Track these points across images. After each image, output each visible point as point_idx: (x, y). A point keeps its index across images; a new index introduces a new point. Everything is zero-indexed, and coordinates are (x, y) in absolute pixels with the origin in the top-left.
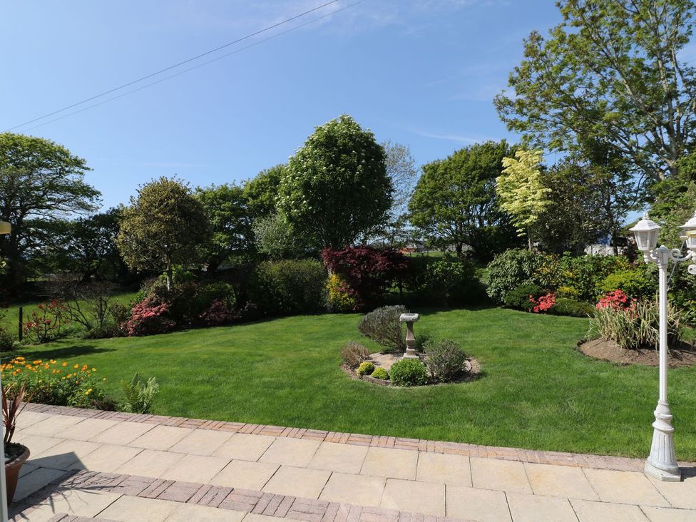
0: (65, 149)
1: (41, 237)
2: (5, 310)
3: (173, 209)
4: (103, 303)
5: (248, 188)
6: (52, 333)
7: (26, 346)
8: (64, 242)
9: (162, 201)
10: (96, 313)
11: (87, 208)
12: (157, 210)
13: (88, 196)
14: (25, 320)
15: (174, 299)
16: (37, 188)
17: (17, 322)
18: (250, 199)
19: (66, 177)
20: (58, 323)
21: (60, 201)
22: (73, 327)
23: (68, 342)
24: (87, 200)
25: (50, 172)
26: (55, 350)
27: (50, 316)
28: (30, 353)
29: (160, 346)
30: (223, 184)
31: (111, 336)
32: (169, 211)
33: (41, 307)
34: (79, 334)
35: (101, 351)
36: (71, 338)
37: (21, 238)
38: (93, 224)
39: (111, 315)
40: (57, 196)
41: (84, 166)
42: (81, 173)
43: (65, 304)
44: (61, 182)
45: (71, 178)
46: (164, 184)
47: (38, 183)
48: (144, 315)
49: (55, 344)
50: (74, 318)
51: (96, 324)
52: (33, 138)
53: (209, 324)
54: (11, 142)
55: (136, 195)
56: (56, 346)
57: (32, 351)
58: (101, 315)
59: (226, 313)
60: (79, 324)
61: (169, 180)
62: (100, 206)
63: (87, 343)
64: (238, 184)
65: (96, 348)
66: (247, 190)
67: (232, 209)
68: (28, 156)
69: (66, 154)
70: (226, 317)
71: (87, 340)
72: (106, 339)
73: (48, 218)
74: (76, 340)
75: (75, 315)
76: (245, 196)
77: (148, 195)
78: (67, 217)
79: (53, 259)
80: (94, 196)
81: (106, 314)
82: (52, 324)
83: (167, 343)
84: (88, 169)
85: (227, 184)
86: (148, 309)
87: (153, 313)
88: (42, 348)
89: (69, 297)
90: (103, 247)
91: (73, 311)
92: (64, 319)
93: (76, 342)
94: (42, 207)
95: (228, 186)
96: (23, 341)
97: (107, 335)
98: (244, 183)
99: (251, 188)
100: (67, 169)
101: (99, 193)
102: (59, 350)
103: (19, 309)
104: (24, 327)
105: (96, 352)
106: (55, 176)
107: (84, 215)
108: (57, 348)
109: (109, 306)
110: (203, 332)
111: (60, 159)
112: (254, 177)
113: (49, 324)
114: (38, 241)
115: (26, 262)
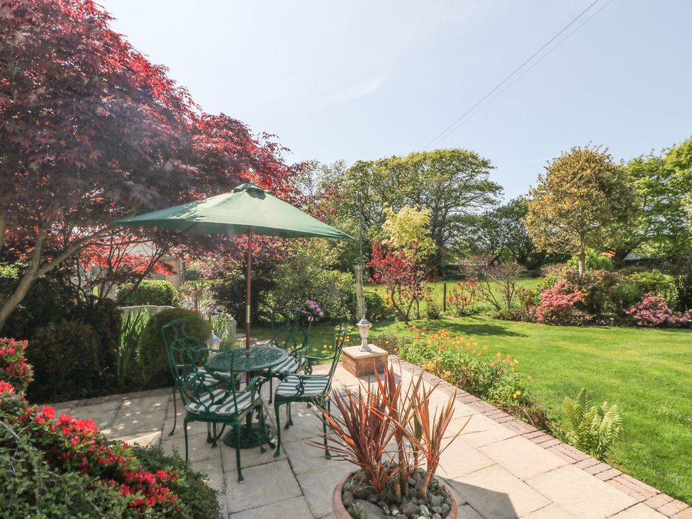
0: (475, 154)
1: (458, 229)
2: (434, 284)
3: (589, 182)
4: (510, 285)
5: (674, 155)
6: (468, 308)
7: (448, 317)
8: (474, 232)
9: (575, 174)
10: (504, 295)
11: (492, 202)
12: (569, 185)
13: (494, 192)
14: (448, 295)
15: (590, 287)
16: (455, 190)
17: (442, 295)
18: (677, 169)
19: (476, 178)
20: (472, 301)
21: (472, 199)
22: (484, 305)
23: (481, 319)
24: (491, 195)
25: (464, 175)
26: (471, 326)
27: (467, 294)
28: (452, 325)
29: (579, 342)
30: (637, 157)
31: (520, 320)
32: (584, 184)
33: (460, 285)
34: (489, 313)
35: (512, 334)
36: (482, 315)
37: (445, 231)
38: (496, 216)
39: (518, 298)
40: (469, 195)
41: (490, 165)
42: (487, 173)
43: (478, 285)
44: (472, 182)
45: (480, 178)
46: (577, 155)
47: (456, 186)
48: (555, 303)
49: (470, 319)
50: (485, 297)
51: (503, 305)
52: (453, 149)
53: (640, 323)
54: (439, 156)
55: (545, 173)
56: (471, 321)
57: (452, 322)
58: (509, 298)
59: (666, 312)
60: (489, 303)
61: (583, 150)
62: (501, 200)
63: (497, 323)
64: (657, 154)
65: (507, 330)
66: (674, 158)
67: (649, 186)
68: (450, 165)
69: (474, 157)
70: (667, 318)
71: (497, 320)
72: (514, 322)
73: (463, 214)
74: (487, 318)
75: (486, 295)
76: (668, 167)
77: (559, 171)
78: (476, 212)
79: (466, 247)
80: (497, 191)
81: (513, 297)
82: (468, 300)
83: (587, 340)
84: (493, 168)
85: (642, 156)
86: (559, 296)
87: (565, 301)
88: (460, 321)
89: (481, 278)
90: (504, 236)
91: (485, 291)
92: (477, 297)
93: (486, 319)
94: (458, 205)
95: (643, 158)
96: (446, 312)
97: (516, 318)
98: (668, 151)
99: (679, 155)
100: (476, 171)
101: (501, 188)
102: (474, 325)
103: (443, 285)
104: (447, 300)
105: (507, 335)
106: (467, 178)
107: (490, 208)
108: (472, 323)
109: (516, 288)
110: (633, 333)
111: (471, 163)
112: (683, 141)
113: (466, 300)
114: (456, 232)
115: (448, 250)
